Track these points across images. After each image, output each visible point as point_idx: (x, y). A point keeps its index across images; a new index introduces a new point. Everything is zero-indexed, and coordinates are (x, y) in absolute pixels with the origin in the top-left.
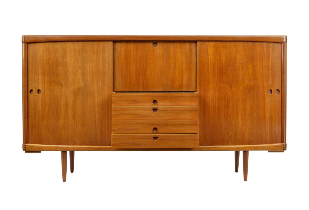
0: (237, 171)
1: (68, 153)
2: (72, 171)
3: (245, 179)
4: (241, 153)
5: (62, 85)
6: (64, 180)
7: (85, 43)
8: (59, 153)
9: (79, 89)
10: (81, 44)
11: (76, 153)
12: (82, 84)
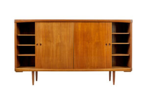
0: (110, 80)
1: (35, 72)
2: (37, 80)
3: (114, 84)
4: (112, 72)
5: (51, 42)
6: (33, 84)
7: (62, 23)
8: (31, 72)
9: (58, 44)
10: (59, 23)
11: (39, 72)
12: (60, 41)
